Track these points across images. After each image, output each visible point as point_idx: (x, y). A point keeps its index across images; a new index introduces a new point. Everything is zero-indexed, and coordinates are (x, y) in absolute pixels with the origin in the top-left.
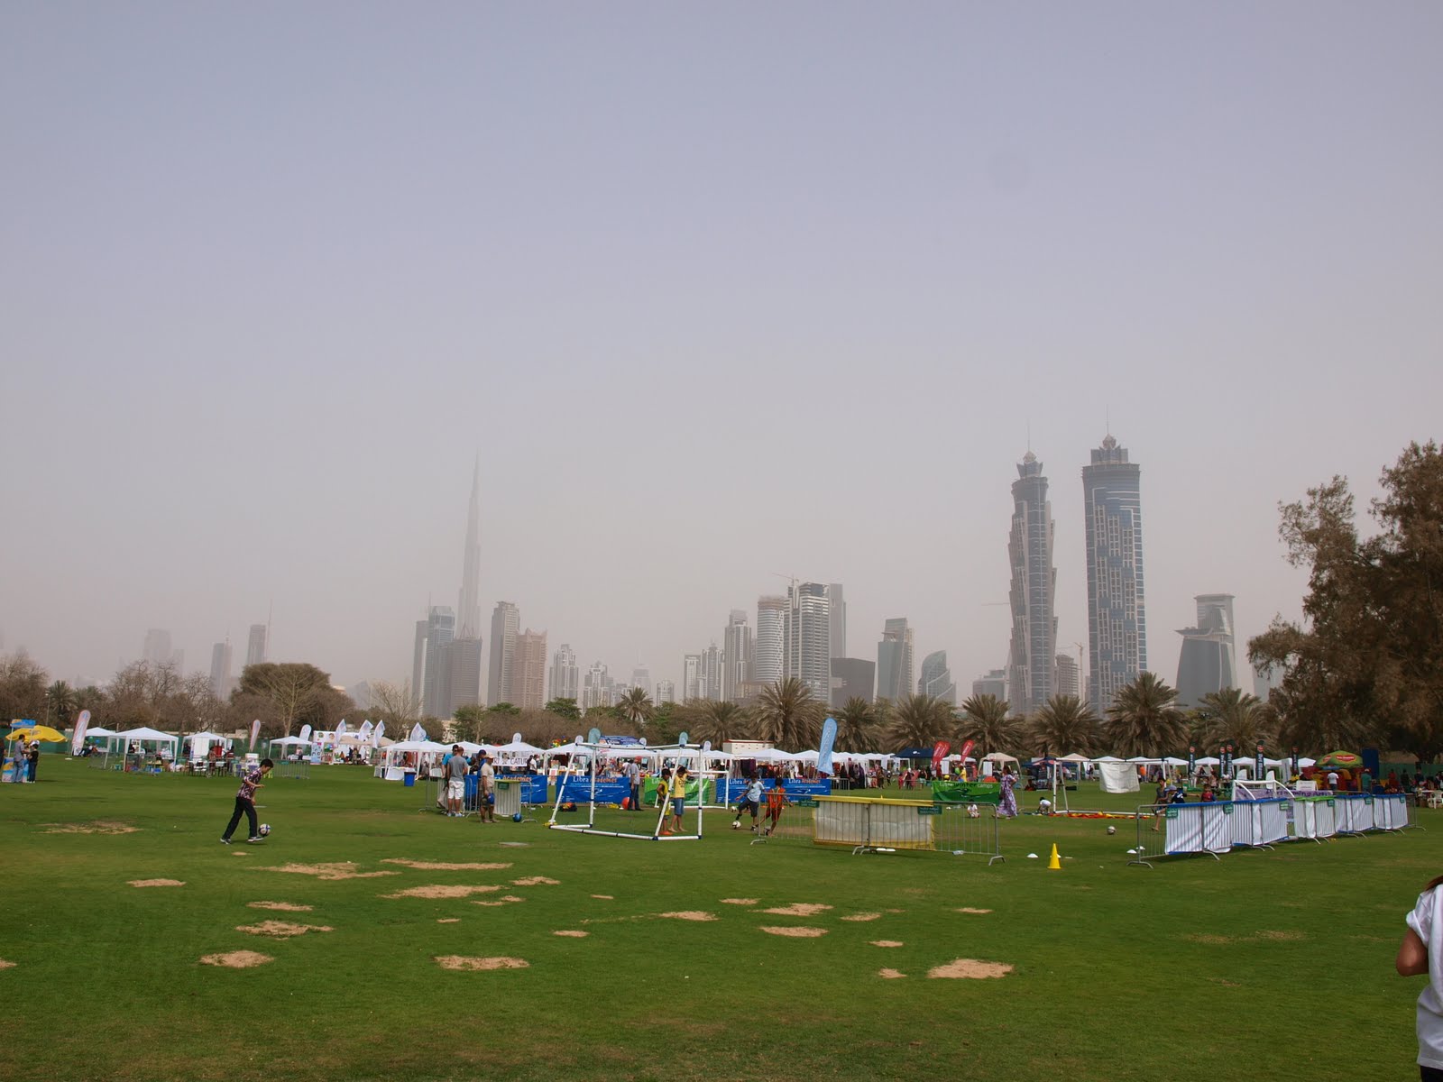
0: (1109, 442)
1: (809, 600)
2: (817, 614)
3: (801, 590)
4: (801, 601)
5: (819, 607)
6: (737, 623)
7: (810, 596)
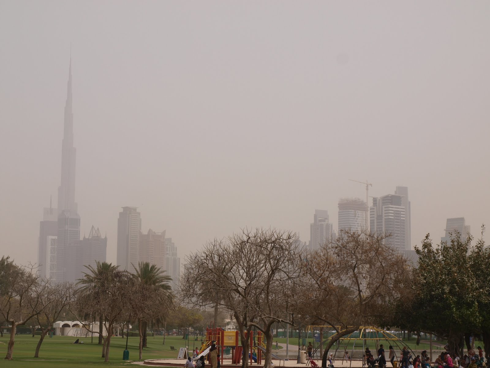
1: (390, 209)
2: (396, 219)
3: (383, 200)
4: (384, 209)
5: (398, 214)
6: (320, 221)
7: (390, 206)
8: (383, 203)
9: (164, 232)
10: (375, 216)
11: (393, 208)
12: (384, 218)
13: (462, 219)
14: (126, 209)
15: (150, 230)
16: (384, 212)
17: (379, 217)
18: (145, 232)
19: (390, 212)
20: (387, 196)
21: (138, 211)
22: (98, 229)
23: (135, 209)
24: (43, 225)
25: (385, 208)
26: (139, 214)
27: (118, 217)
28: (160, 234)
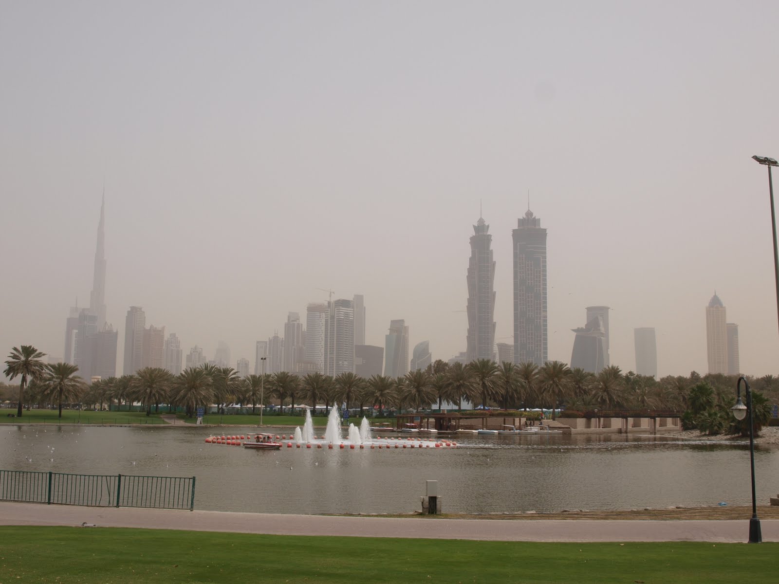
0: (529, 214)
1: (341, 310)
2: (346, 319)
3: (336, 303)
4: (336, 311)
5: (347, 315)
6: (293, 321)
7: (341, 308)
8: (335, 306)
9: (163, 328)
10: (329, 317)
11: (344, 310)
12: (336, 318)
13: (402, 321)
14: (133, 308)
15: (151, 326)
16: (336, 313)
17: (332, 317)
18: (147, 327)
19: (341, 313)
20: (339, 300)
21: (143, 310)
22: (111, 324)
23: (141, 309)
24: (70, 321)
25: (337, 309)
26: (144, 312)
27: (126, 315)
28: (160, 329)
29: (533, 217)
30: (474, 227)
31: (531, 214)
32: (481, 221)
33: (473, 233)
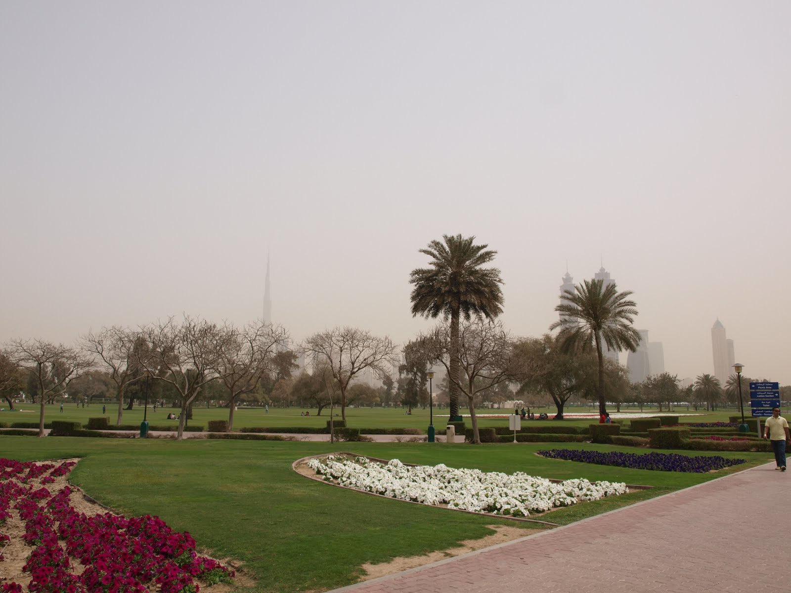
29: (605, 271)
30: (563, 279)
31: (604, 270)
32: (567, 274)
33: (562, 283)
